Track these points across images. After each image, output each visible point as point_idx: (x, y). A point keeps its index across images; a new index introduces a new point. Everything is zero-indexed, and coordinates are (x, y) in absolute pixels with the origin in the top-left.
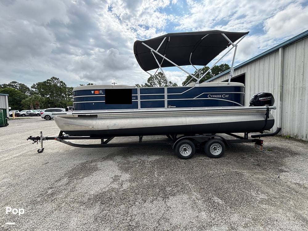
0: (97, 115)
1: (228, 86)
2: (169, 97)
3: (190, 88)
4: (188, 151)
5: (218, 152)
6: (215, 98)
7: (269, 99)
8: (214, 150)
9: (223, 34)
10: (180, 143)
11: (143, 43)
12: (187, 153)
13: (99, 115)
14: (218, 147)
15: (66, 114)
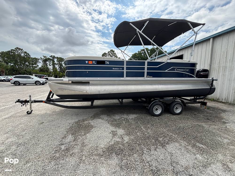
0: (89, 82)
1: (189, 62)
2: (148, 69)
3: (164, 63)
4: (159, 110)
5: (178, 111)
6: (180, 71)
7: (207, 73)
8: (176, 110)
9: (189, 23)
10: (154, 104)
11: (131, 24)
12: (159, 112)
13: (91, 82)
14: (179, 107)
15: (63, 80)
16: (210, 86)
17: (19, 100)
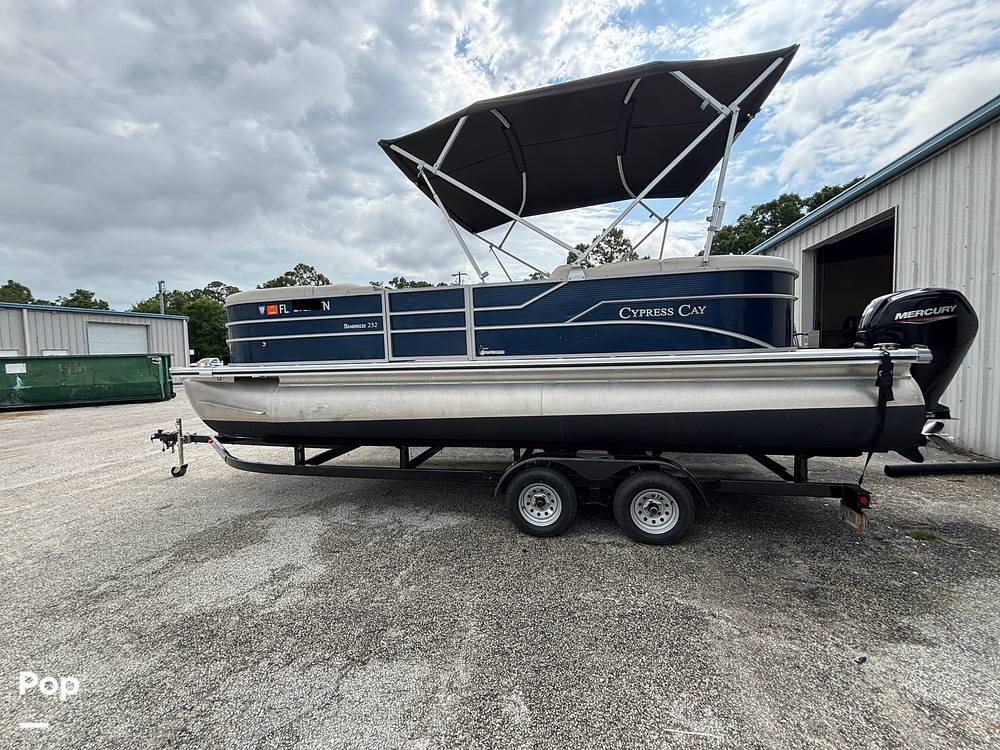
0: (276, 380)
2: (479, 319)
3: (552, 287)
4: (552, 509)
5: (664, 524)
6: (650, 319)
7: (946, 314)
8: (651, 516)
9: (677, 71)
10: (517, 480)
11: (393, 147)
12: (548, 517)
13: (282, 377)
14: (667, 505)
16: (872, 396)
17: (160, 431)
